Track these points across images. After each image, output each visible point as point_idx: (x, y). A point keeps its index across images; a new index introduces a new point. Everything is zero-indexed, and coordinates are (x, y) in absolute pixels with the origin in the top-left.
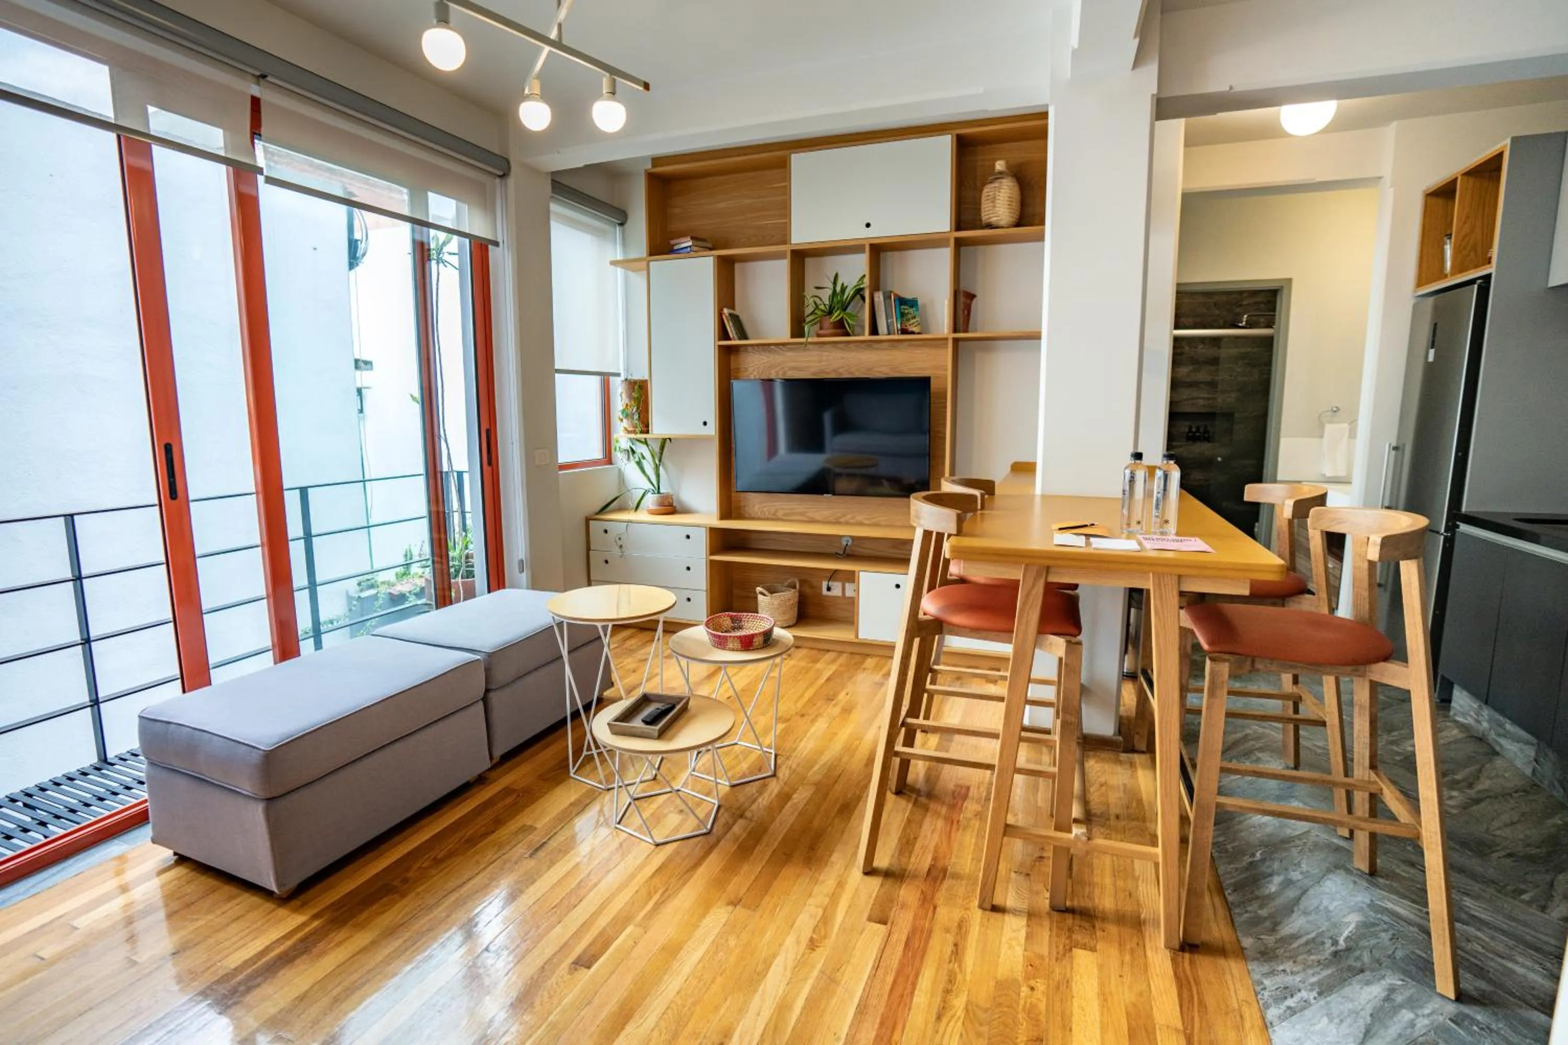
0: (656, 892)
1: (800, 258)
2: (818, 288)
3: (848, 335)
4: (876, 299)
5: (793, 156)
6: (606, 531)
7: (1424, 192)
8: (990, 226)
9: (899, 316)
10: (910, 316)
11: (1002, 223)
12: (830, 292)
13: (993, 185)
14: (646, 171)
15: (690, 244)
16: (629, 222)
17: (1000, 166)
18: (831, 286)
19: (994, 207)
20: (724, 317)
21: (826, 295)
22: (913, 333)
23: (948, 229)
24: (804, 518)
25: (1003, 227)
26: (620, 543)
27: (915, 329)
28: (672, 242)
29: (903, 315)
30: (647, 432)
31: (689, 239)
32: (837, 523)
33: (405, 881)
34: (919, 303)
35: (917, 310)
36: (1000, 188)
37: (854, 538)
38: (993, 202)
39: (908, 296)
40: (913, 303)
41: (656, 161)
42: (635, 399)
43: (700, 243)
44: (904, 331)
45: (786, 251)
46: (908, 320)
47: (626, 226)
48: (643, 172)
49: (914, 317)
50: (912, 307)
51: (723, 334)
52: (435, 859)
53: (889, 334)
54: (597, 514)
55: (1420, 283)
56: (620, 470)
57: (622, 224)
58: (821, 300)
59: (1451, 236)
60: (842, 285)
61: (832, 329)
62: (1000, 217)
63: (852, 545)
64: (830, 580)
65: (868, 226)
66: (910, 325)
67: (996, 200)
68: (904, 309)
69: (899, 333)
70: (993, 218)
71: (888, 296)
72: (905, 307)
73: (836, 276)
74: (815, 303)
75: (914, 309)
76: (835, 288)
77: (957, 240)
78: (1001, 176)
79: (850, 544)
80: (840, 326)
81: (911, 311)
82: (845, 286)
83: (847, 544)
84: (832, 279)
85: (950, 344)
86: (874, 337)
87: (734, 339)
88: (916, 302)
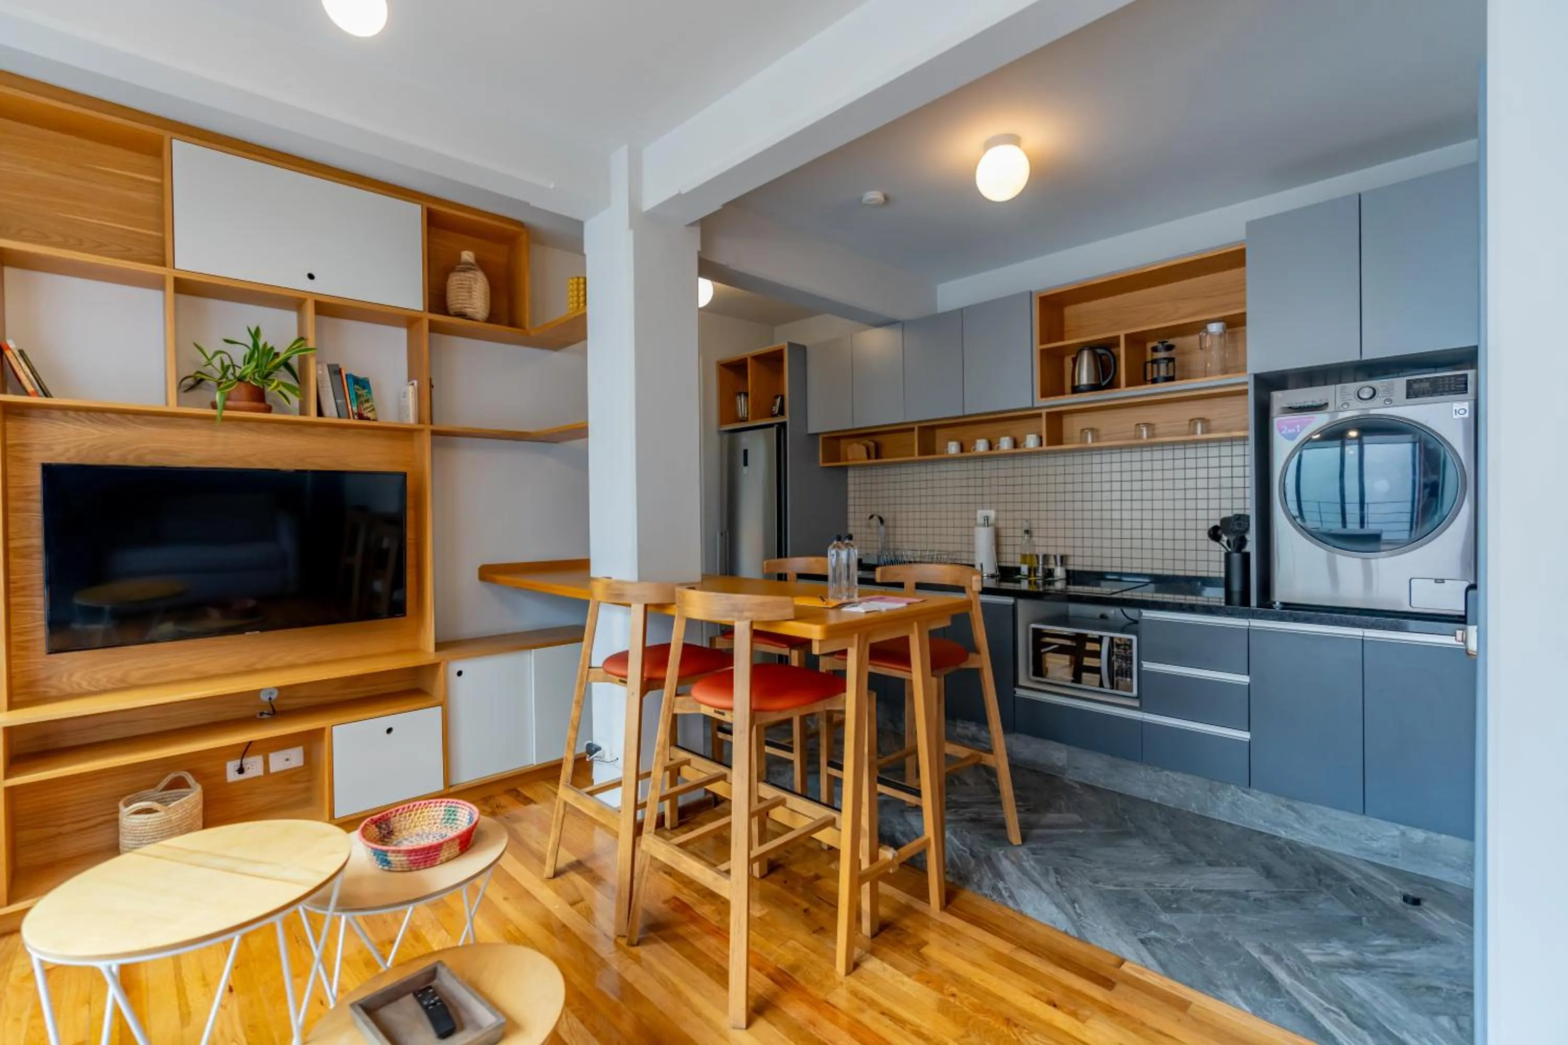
1: (190, 289)
2: (227, 341)
3: (269, 410)
4: (319, 372)
5: (174, 141)
7: (718, 362)
8: (462, 315)
9: (353, 396)
10: (363, 399)
11: (476, 316)
12: (245, 351)
13: (467, 275)
17: (467, 256)
18: (250, 342)
19: (471, 297)
20: (8, 353)
21: (239, 354)
22: (368, 419)
23: (420, 309)
24: (186, 676)
25: (477, 320)
27: (370, 415)
29: (358, 396)
32: (251, 671)
34: (371, 386)
35: (370, 392)
37: (280, 689)
39: (361, 375)
40: (361, 383)
44: (361, 417)
45: (164, 276)
46: (362, 403)
49: (367, 401)
50: (364, 388)
53: (339, 417)
55: (722, 422)
58: (231, 360)
59: (746, 395)
60: (265, 345)
61: (249, 401)
62: (474, 309)
63: (278, 697)
64: (238, 759)
65: (311, 277)
66: (364, 409)
67: (470, 290)
68: (358, 389)
69: (356, 417)
70: (465, 307)
71: (336, 371)
72: (358, 387)
73: (258, 330)
74: (222, 363)
75: (366, 391)
76: (256, 345)
77: (431, 322)
78: (468, 268)
79: (273, 697)
80: (258, 396)
81: (363, 392)
82: (269, 346)
83: (270, 699)
84: (253, 331)
85: (427, 438)
86: (321, 420)
87: (36, 394)
88: (368, 382)
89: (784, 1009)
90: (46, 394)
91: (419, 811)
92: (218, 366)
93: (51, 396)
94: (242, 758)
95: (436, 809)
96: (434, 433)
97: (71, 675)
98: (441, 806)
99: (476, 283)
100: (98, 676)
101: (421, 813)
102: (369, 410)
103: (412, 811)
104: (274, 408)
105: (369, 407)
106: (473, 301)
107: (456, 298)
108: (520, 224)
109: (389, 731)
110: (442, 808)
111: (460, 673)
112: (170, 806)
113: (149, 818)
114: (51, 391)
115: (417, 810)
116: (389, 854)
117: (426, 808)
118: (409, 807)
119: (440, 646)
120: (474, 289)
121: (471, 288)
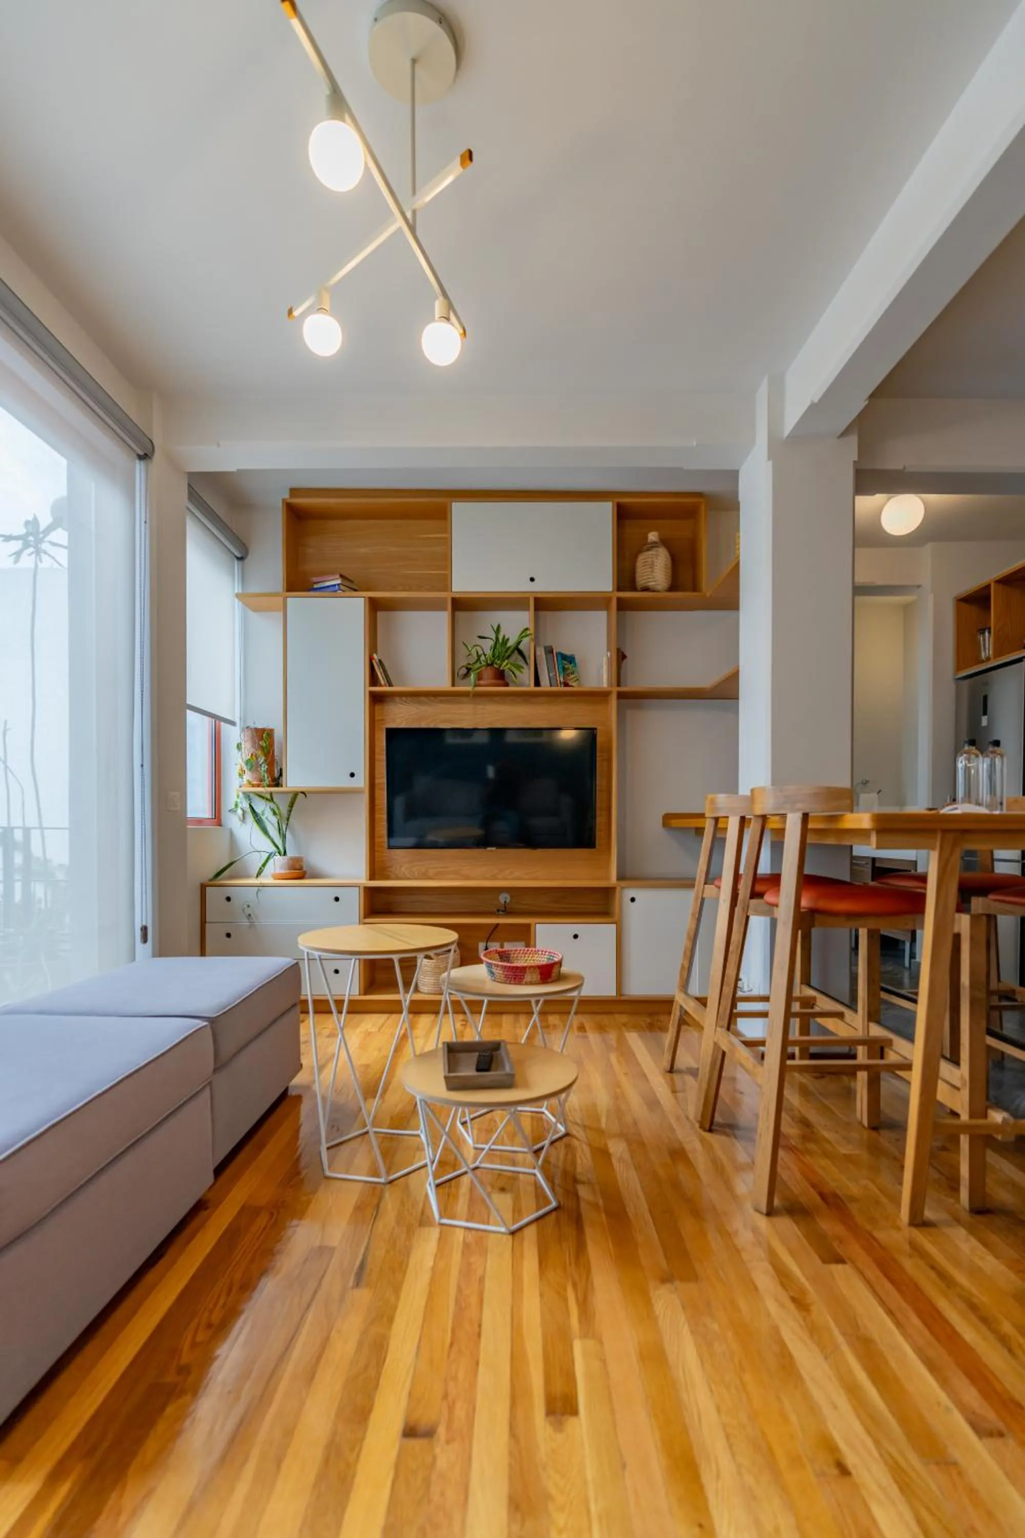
0: (565, 1290)
1: (461, 605)
2: (480, 637)
3: (507, 685)
4: (538, 653)
5: (453, 504)
6: (228, 899)
7: (955, 598)
8: (646, 589)
9: (562, 670)
10: (569, 671)
11: (659, 587)
12: (491, 643)
13: (650, 552)
14: (283, 500)
15: (339, 581)
16: (249, 556)
17: (653, 536)
18: (493, 636)
19: (652, 571)
20: (374, 662)
21: (488, 645)
22: (574, 686)
23: (610, 589)
25: (658, 591)
26: (248, 911)
27: (575, 683)
28: (315, 579)
29: (564, 669)
30: (278, 785)
31: (338, 576)
33: (184, 1370)
34: (577, 661)
35: (575, 666)
36: (657, 555)
38: (652, 568)
39: (567, 652)
40: (571, 659)
41: (294, 492)
42: (262, 748)
43: (348, 584)
44: (566, 685)
45: (446, 598)
46: (568, 675)
47: (246, 561)
48: (280, 504)
49: (572, 673)
50: (570, 662)
51: (373, 680)
52: (209, 1326)
53: (551, 686)
54: (211, 880)
55: (959, 667)
56: (232, 834)
57: (241, 559)
58: (483, 650)
59: (989, 629)
60: (504, 637)
61: (493, 679)
62: (655, 581)
63: (511, 902)
64: (484, 942)
65: (532, 580)
66: (570, 680)
67: (652, 566)
68: (565, 664)
69: (562, 685)
70: (648, 582)
71: (549, 651)
72: (566, 662)
73: (499, 627)
74: (477, 653)
75: (572, 665)
76: (497, 638)
77: (619, 600)
78: (654, 545)
79: (508, 901)
80: (501, 677)
81: (570, 666)
82: (506, 637)
83: (505, 902)
84: (495, 628)
85: (614, 697)
86: (537, 689)
87: (385, 685)
88: (574, 658)
89: (818, 1220)
90: (390, 685)
91: (531, 955)
92: (475, 655)
93: (392, 686)
94: (487, 942)
95: (542, 956)
96: (621, 696)
97: (401, 867)
98: (545, 955)
99: (657, 559)
100: (414, 869)
101: (532, 957)
102: (574, 680)
103: (526, 953)
104: (511, 684)
105: (574, 677)
106: (654, 574)
107: (642, 578)
108: (699, 495)
109: (576, 936)
110: (546, 956)
111: (633, 900)
112: (440, 957)
113: (428, 962)
114: (393, 682)
115: (530, 954)
116: (493, 967)
117: (536, 954)
118: (524, 950)
119: (621, 878)
120: (655, 564)
121: (653, 564)
